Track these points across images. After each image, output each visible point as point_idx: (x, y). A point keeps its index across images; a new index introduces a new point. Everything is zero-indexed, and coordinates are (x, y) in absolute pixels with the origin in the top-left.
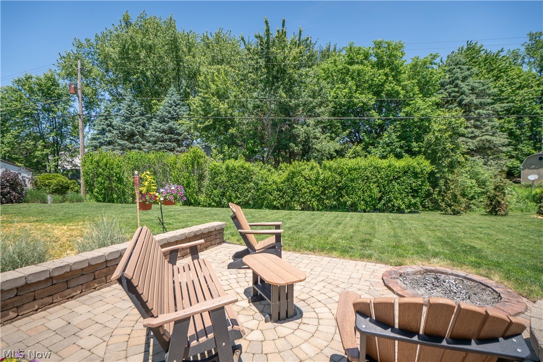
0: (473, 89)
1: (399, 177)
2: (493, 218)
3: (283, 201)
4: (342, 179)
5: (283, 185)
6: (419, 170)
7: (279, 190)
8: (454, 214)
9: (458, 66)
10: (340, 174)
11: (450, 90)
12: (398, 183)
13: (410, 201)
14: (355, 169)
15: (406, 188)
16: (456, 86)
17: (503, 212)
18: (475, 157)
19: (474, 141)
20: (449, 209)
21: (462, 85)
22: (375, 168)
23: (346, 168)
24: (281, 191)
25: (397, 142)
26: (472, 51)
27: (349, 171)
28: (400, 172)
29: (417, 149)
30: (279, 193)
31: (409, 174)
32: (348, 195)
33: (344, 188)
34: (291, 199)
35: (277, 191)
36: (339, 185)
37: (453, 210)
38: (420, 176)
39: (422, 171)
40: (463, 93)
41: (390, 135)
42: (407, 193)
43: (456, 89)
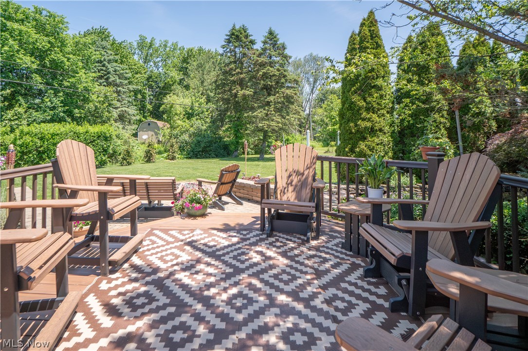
0: (115, 71)
1: (94, 140)
2: (150, 164)
4: (44, 143)
6: (108, 135)
8: (129, 165)
9: (105, 50)
10: (41, 139)
11: (99, 68)
12: (93, 145)
13: (102, 159)
14: (58, 135)
15: (99, 149)
16: (104, 66)
17: (154, 160)
18: (118, 123)
19: (117, 111)
20: (125, 161)
21: (109, 67)
22: (75, 133)
23: (48, 133)
26: (103, 34)
27: (52, 136)
28: (95, 137)
31: (102, 138)
33: (45, 152)
36: (39, 149)
37: (128, 162)
38: (109, 139)
39: (110, 136)
40: (109, 73)
42: (100, 152)
43: (104, 69)
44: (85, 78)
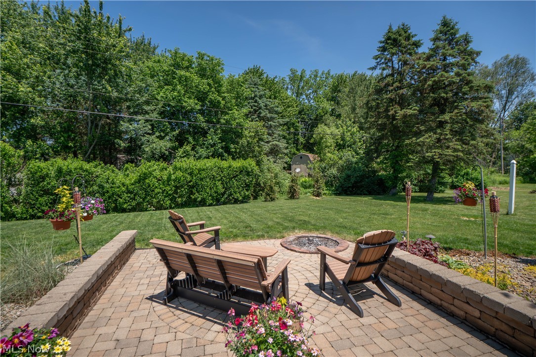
0: (266, 106)
1: (237, 175)
2: (293, 201)
3: (134, 203)
4: (193, 178)
5: (133, 186)
6: (250, 170)
7: (129, 192)
8: (272, 201)
9: (257, 86)
10: (191, 174)
11: (252, 104)
12: (236, 180)
13: (245, 194)
14: (203, 170)
15: (242, 184)
16: (256, 102)
17: (297, 197)
18: (270, 157)
19: (269, 145)
20: (268, 197)
21: (260, 101)
22: (219, 168)
23: (196, 169)
24: (131, 193)
25: (219, 143)
26: (257, 73)
27: (199, 171)
28: (237, 172)
29: (234, 150)
30: (129, 195)
31: (244, 173)
32: (198, 192)
33: (195, 186)
34: (144, 200)
35: (127, 193)
36: (190, 184)
37: (271, 198)
38: (251, 174)
39: (252, 170)
40: (260, 108)
41: (213, 138)
42: (243, 187)
43: (256, 104)
44: (238, 115)
